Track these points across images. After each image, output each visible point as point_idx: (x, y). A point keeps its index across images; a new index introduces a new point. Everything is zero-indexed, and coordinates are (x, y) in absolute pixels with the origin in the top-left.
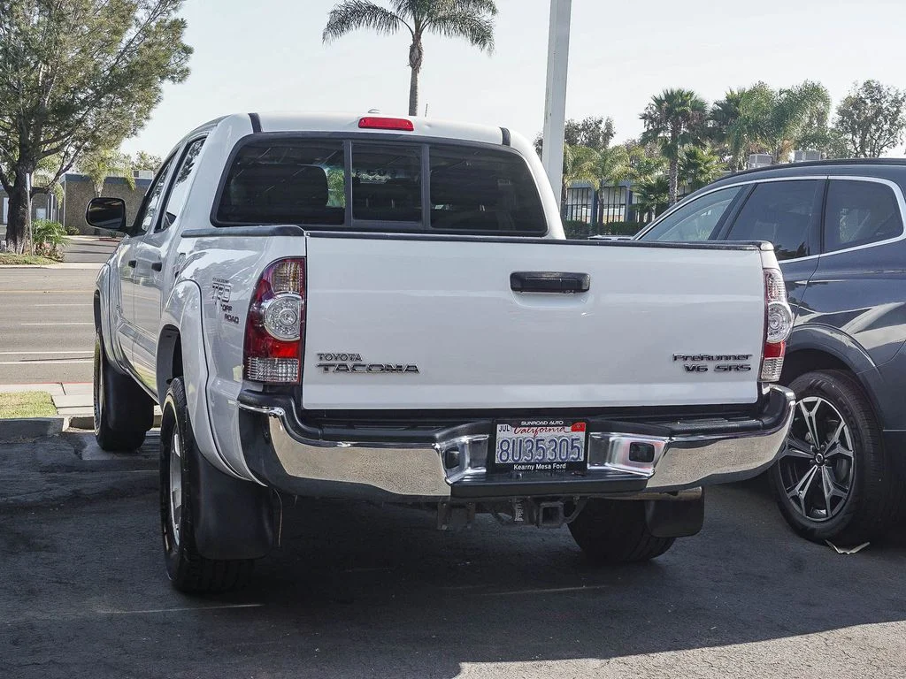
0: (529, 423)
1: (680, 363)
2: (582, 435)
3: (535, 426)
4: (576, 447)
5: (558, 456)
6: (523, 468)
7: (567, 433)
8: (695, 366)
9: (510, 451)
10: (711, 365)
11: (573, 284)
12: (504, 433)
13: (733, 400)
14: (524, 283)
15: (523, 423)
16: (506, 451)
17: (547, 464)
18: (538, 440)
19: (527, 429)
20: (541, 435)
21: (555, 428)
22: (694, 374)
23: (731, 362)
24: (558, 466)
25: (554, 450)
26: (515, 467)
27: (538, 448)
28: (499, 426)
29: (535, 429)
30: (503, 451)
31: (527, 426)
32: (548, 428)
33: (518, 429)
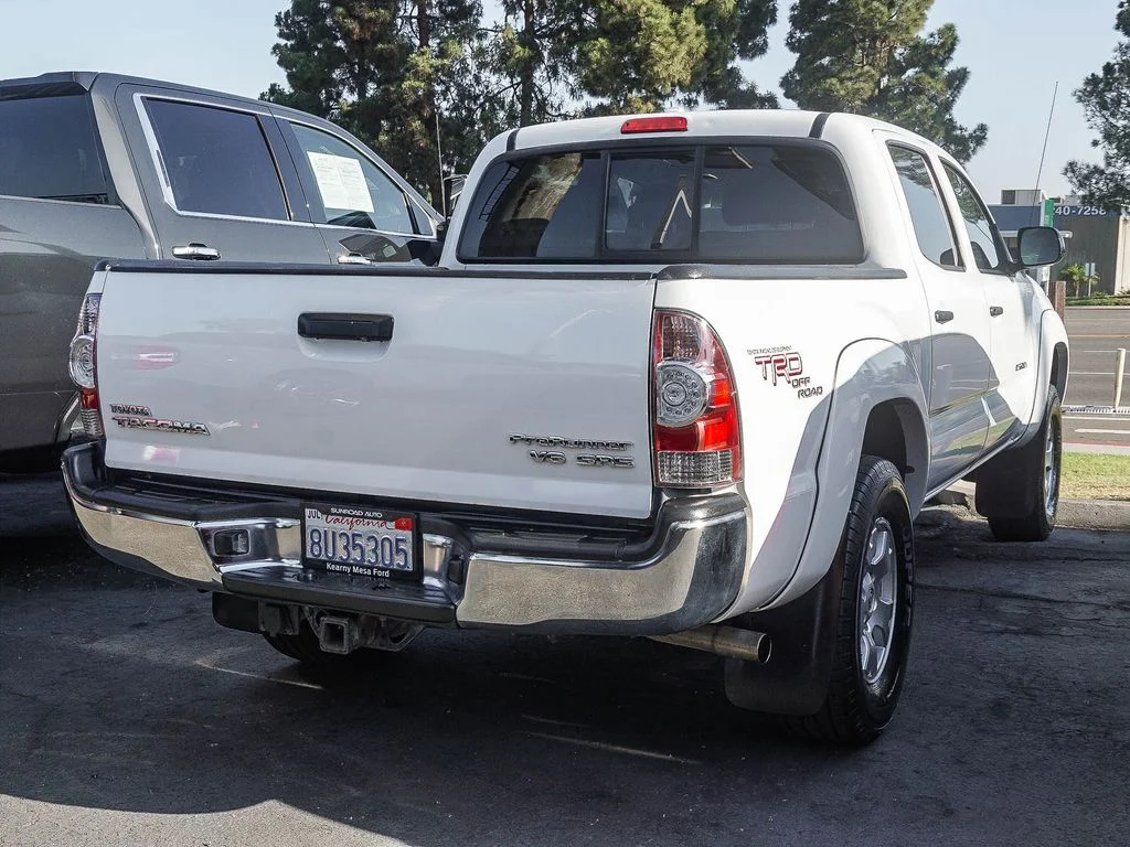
0: (340, 511)
1: (523, 449)
2: (408, 535)
3: (347, 515)
4: (402, 550)
5: (380, 559)
6: (338, 568)
7: (388, 531)
8: (547, 452)
9: (322, 544)
10: (571, 455)
11: (375, 330)
12: (315, 520)
13: (610, 510)
14: (316, 327)
15: (333, 510)
16: (318, 543)
17: (368, 567)
18: (354, 535)
19: (341, 518)
20: (360, 528)
21: (375, 522)
22: (546, 466)
23: (601, 454)
24: (380, 573)
25: (374, 551)
26: (328, 566)
27: (355, 545)
28: (307, 511)
29: (350, 519)
30: (314, 543)
31: (339, 515)
32: (366, 521)
33: (330, 517)
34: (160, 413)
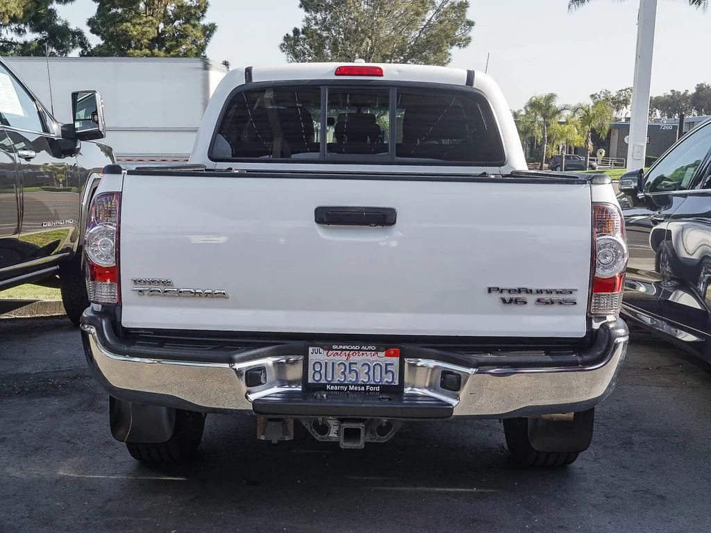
0: (341, 347)
1: (496, 296)
2: (396, 360)
3: (346, 350)
4: (390, 371)
5: (372, 378)
6: (336, 388)
7: (381, 358)
8: (513, 298)
9: (323, 371)
10: (531, 299)
11: (382, 218)
12: (317, 355)
13: (558, 333)
14: (329, 217)
15: (334, 347)
16: (319, 372)
17: (361, 385)
18: (350, 364)
19: (339, 352)
20: (353, 358)
21: (368, 353)
22: (514, 307)
23: (554, 297)
24: (372, 389)
25: (367, 373)
26: (328, 387)
27: (351, 371)
28: (311, 349)
29: (347, 352)
30: (316, 372)
31: (339, 350)
32: (361, 353)
33: (330, 352)
34: (179, 284)
